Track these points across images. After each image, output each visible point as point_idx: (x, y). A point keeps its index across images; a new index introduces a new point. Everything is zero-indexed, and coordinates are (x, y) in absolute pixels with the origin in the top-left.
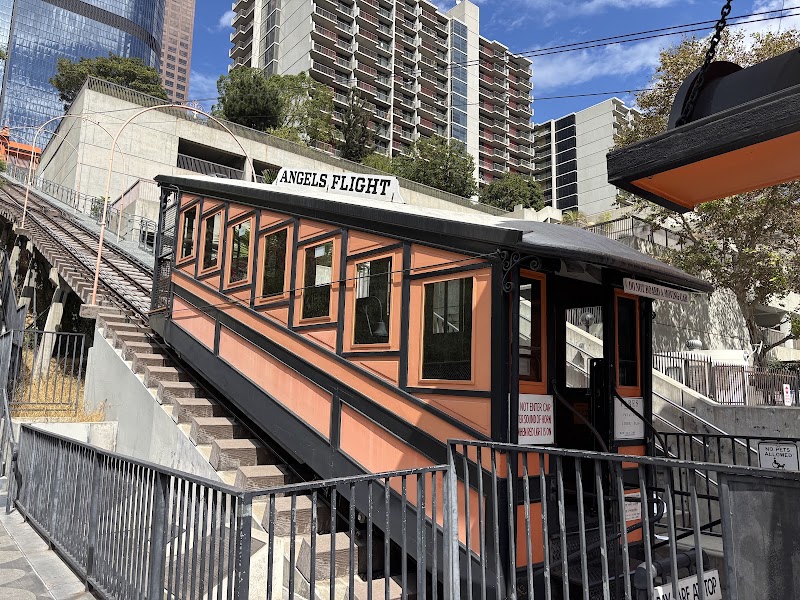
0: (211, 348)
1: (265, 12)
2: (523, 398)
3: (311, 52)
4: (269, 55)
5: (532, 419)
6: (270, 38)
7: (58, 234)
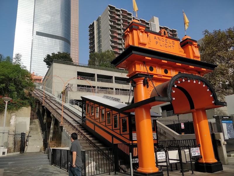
0: (94, 130)
1: (97, 30)
2: (133, 134)
3: (111, 40)
4: (100, 46)
5: (135, 137)
6: (99, 42)
7: (51, 104)
